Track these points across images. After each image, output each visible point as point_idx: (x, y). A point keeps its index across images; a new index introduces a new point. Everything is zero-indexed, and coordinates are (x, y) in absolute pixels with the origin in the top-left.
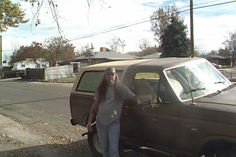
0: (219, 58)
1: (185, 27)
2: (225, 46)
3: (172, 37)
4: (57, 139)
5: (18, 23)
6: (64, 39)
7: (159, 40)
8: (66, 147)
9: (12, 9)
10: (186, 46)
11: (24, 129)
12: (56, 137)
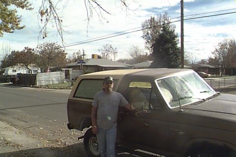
0: (209, 68)
1: (176, 36)
2: (214, 55)
3: (163, 46)
4: (52, 143)
5: (14, 29)
6: (56, 46)
7: (150, 49)
8: (62, 150)
9: (9, 15)
10: (176, 55)
11: (20, 133)
12: (52, 141)
